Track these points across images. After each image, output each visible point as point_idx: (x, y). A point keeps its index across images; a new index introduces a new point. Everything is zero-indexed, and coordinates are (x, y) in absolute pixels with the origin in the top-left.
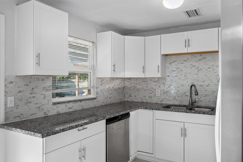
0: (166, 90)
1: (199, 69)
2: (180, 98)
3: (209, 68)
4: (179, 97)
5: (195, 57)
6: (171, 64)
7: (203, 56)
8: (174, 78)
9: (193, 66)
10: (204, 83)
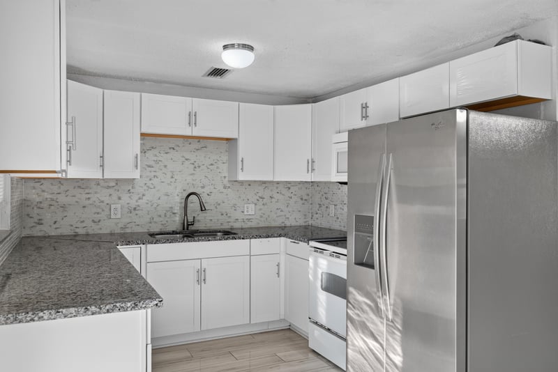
0: (133, 204)
1: (196, 164)
2: (161, 219)
3: (212, 165)
4: (160, 216)
5: (190, 144)
6: (145, 152)
7: (203, 143)
8: (150, 179)
9: (187, 159)
10: (203, 190)
